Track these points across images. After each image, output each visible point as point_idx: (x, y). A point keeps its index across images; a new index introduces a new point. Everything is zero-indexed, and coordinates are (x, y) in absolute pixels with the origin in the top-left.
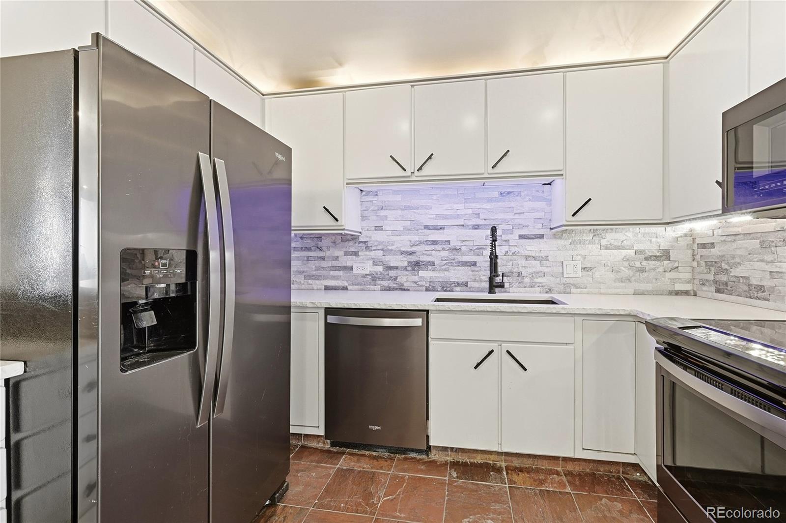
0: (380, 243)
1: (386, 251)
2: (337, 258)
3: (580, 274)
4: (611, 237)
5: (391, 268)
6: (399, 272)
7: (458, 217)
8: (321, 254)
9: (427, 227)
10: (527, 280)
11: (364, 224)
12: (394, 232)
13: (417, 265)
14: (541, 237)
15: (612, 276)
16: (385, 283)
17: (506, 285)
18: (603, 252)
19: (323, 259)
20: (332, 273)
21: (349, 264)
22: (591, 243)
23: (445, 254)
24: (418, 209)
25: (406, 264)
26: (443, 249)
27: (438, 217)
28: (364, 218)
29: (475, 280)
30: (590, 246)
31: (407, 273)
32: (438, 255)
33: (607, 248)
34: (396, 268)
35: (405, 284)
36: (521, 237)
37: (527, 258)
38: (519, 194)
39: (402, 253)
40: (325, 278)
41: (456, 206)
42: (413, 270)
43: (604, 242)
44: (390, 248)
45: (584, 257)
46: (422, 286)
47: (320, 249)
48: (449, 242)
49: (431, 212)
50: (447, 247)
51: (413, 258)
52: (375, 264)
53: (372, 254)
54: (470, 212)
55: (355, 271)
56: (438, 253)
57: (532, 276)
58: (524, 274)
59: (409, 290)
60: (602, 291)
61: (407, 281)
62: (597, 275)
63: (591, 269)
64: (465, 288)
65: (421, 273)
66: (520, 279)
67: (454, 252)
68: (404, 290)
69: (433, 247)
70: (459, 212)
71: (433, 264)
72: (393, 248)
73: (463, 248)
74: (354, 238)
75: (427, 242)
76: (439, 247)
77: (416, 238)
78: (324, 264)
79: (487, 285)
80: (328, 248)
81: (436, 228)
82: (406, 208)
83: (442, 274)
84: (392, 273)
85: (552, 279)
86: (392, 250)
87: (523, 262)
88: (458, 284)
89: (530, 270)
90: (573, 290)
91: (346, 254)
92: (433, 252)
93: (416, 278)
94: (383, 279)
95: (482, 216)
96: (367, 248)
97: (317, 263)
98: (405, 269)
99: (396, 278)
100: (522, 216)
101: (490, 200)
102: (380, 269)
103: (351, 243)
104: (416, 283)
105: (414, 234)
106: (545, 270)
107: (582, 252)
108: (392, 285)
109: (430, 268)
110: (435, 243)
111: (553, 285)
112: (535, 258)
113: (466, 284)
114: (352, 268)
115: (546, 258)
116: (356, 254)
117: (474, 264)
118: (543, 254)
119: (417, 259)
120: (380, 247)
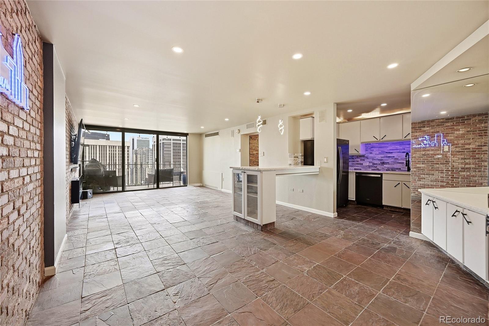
0: (371, 157)
1: (373, 159)
2: (358, 161)
5: (375, 164)
6: (377, 165)
8: (353, 160)
9: (387, 153)
11: (367, 152)
12: (376, 154)
16: (373, 168)
19: (354, 161)
20: (356, 165)
21: (362, 163)
23: (393, 160)
24: (384, 147)
27: (390, 150)
28: (366, 150)
29: (403, 168)
34: (377, 164)
35: (379, 169)
39: (378, 160)
40: (354, 166)
41: (397, 146)
42: (382, 164)
44: (374, 158)
47: (353, 159)
49: (388, 148)
50: (393, 158)
52: (370, 163)
53: (369, 160)
54: (402, 148)
55: (364, 165)
65: (385, 166)
67: (396, 160)
68: (379, 170)
69: (388, 158)
72: (375, 158)
73: (399, 159)
75: (387, 157)
76: (391, 158)
78: (354, 163)
79: (407, 169)
80: (356, 159)
81: (389, 153)
82: (380, 147)
83: (392, 166)
88: (397, 169)
91: (361, 160)
92: (389, 160)
94: (372, 167)
95: (405, 149)
96: (367, 158)
97: (352, 163)
98: (379, 164)
99: (376, 167)
102: (371, 164)
103: (362, 157)
104: (383, 168)
105: (383, 155)
108: (375, 169)
109: (388, 164)
110: (389, 157)
113: (400, 169)
114: (363, 164)
116: (364, 160)
119: (383, 161)
120: (371, 158)
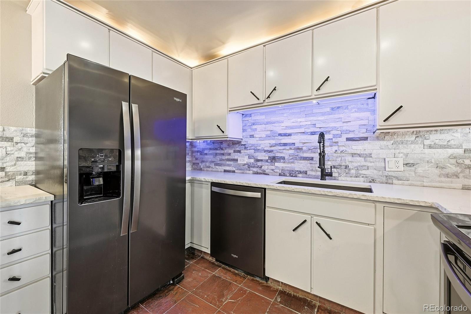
0: (253, 145)
1: (257, 150)
2: (230, 154)
3: (402, 168)
4: (435, 138)
5: (258, 160)
6: (263, 163)
7: (300, 127)
8: (222, 152)
9: (280, 135)
10: (353, 172)
11: (244, 134)
12: (261, 139)
13: (273, 159)
14: (366, 139)
15: (437, 171)
16: (255, 170)
17: (334, 175)
18: (427, 151)
19: (223, 154)
20: (228, 162)
21: (236, 158)
23: (292, 152)
24: (274, 123)
25: (267, 158)
26: (291, 149)
27: (287, 127)
28: (244, 131)
29: (312, 170)
31: (268, 164)
32: (287, 153)
33: (430, 147)
34: (262, 160)
35: (267, 171)
36: (348, 139)
37: (353, 155)
38: (347, 108)
39: (265, 151)
40: (224, 165)
41: (299, 120)
42: (272, 162)
43: (427, 142)
44: (258, 148)
45: (407, 155)
46: (276, 172)
47: (222, 149)
48: (294, 144)
49: (282, 125)
50: (293, 147)
51: (271, 155)
52: (249, 158)
53: (248, 152)
54: (309, 123)
55: (239, 162)
56: (287, 152)
57: (357, 168)
58: (350, 167)
59: (269, 175)
60: (425, 184)
61: (268, 169)
62: (420, 170)
63: (413, 165)
64: (305, 175)
65: (276, 164)
66: (347, 170)
67: (298, 151)
68: (266, 174)
69: (284, 147)
70: (301, 124)
71: (284, 158)
73: (304, 148)
74: (238, 143)
75: (280, 144)
76: (288, 147)
77: (273, 142)
78: (224, 157)
80: (226, 148)
81: (285, 135)
82: (267, 123)
83: (289, 165)
84: (259, 164)
85: (375, 172)
86: (259, 149)
87: (350, 158)
88: (300, 172)
89: (356, 164)
90: (395, 181)
91: (235, 152)
92: (284, 151)
93: (273, 167)
94: (254, 167)
95: (317, 126)
96: (245, 148)
97: (220, 157)
98: (267, 161)
99: (261, 167)
100: (349, 124)
101: (323, 114)
102: (252, 161)
103: (237, 146)
104: (273, 170)
105: (273, 139)
106: (369, 164)
107: (405, 151)
108: (259, 171)
109: (282, 161)
110: (285, 145)
111: (376, 177)
112: (360, 155)
113: (306, 173)
114: (237, 160)
115: (370, 155)
116: (239, 152)
117: (312, 159)
118: (367, 152)
119: (273, 155)
120: (253, 148)
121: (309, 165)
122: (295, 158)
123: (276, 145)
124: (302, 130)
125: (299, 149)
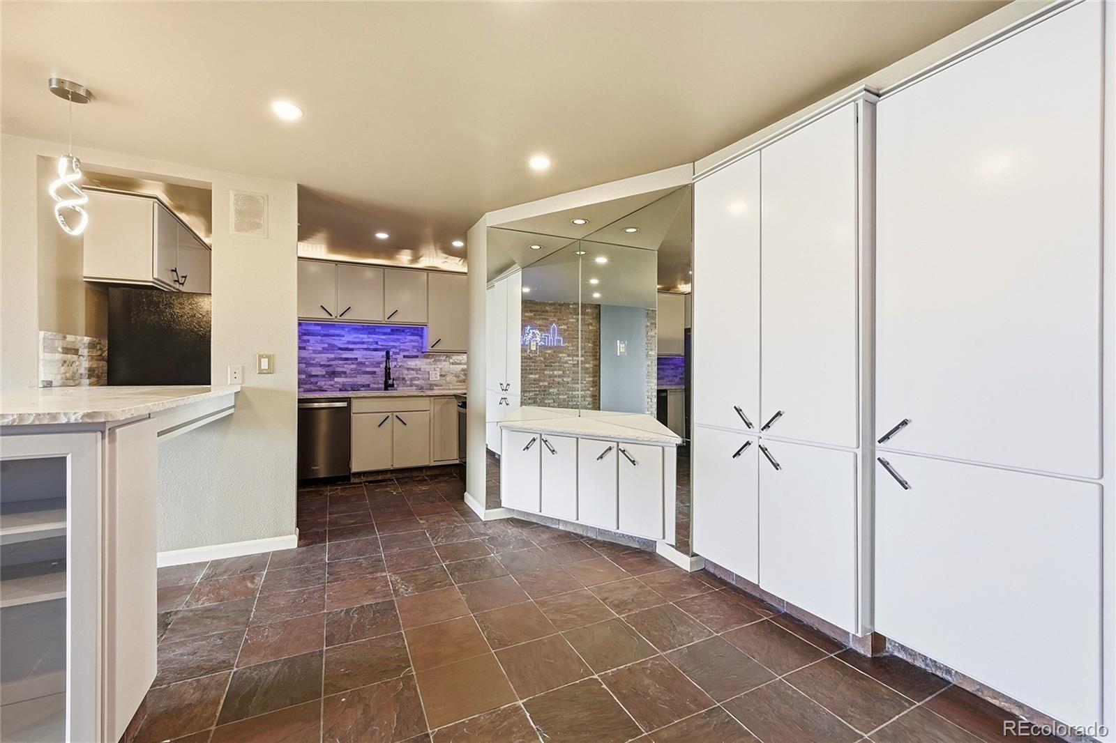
0: (304, 359)
1: (308, 364)
3: (438, 378)
4: (455, 358)
7: (363, 343)
9: (340, 349)
10: (408, 382)
13: (333, 374)
14: (417, 357)
15: (455, 379)
16: (307, 387)
17: (395, 386)
18: (451, 366)
22: (444, 361)
23: (354, 366)
24: (333, 336)
25: (324, 373)
26: (353, 364)
27: (349, 342)
29: (375, 383)
30: (444, 363)
31: (324, 379)
32: (349, 367)
33: (453, 364)
35: (324, 387)
36: (404, 357)
37: (408, 369)
38: (403, 331)
42: (330, 377)
43: (451, 361)
45: (441, 369)
46: (337, 387)
48: (357, 359)
50: (356, 362)
51: (330, 369)
56: (348, 366)
57: (411, 380)
58: (406, 379)
60: (451, 388)
61: (325, 385)
62: (448, 379)
63: (444, 376)
64: (368, 388)
65: (336, 379)
66: (404, 382)
68: (323, 391)
69: (344, 362)
70: (364, 340)
71: (345, 373)
72: (315, 362)
73: (367, 363)
75: (340, 359)
76: (349, 362)
77: (333, 356)
79: (383, 386)
81: (346, 349)
83: (351, 380)
84: (313, 380)
85: (423, 382)
86: (313, 363)
87: (406, 372)
88: (363, 386)
89: (410, 376)
90: (435, 388)
92: (346, 366)
93: (332, 383)
94: (306, 384)
95: (379, 343)
98: (324, 376)
99: (317, 383)
100: (405, 344)
101: (385, 334)
102: (304, 377)
104: (332, 386)
105: (331, 353)
106: (420, 376)
107: (440, 366)
109: (343, 375)
110: (346, 359)
111: (423, 385)
112: (413, 369)
113: (369, 386)
115: (420, 370)
117: (374, 373)
118: (418, 367)
119: (333, 370)
121: (372, 379)
122: (358, 372)
123: (335, 359)
124: (365, 346)
125: (362, 364)
